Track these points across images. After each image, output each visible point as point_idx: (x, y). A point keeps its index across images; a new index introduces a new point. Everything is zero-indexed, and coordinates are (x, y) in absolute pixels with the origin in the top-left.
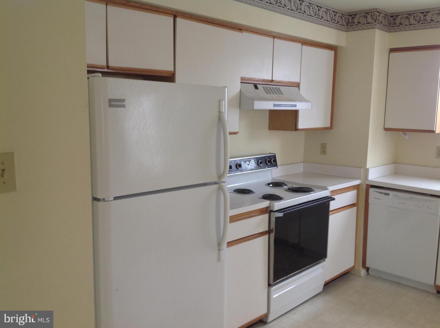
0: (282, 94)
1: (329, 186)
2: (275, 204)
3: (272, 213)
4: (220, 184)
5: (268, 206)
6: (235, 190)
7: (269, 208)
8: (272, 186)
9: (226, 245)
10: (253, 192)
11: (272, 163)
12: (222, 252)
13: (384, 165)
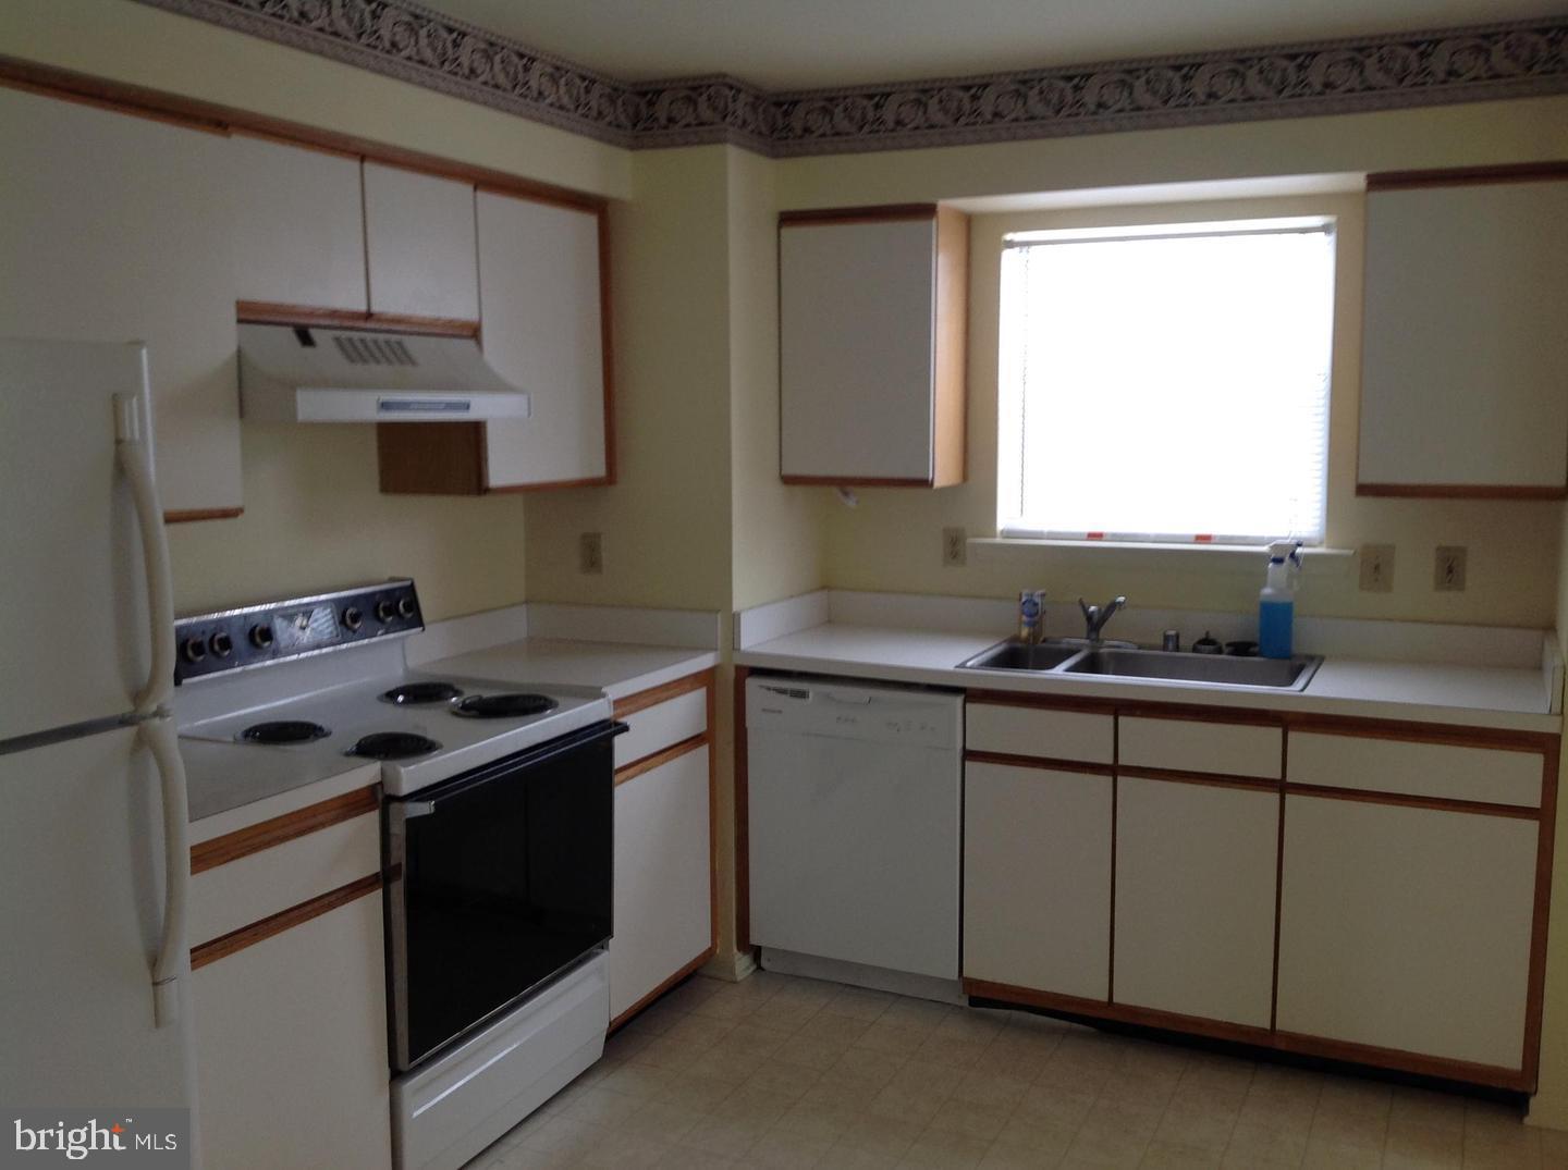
0: (413, 363)
1: (606, 685)
2: (403, 770)
3: (394, 807)
4: (144, 723)
5: (378, 779)
6: (250, 730)
7: (379, 787)
8: (403, 702)
9: (186, 957)
10: (321, 729)
11: (400, 616)
12: (170, 991)
13: (792, 597)
